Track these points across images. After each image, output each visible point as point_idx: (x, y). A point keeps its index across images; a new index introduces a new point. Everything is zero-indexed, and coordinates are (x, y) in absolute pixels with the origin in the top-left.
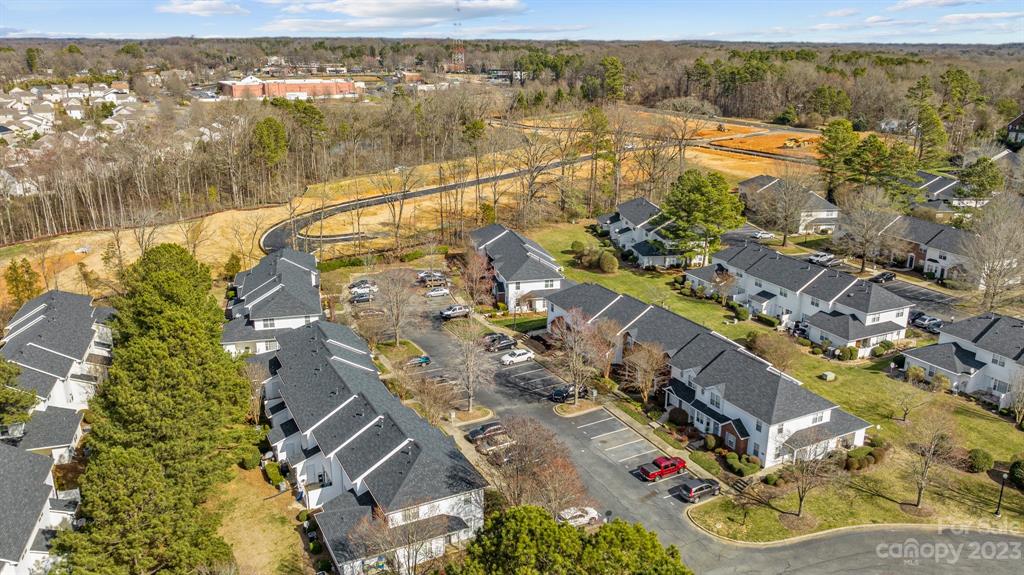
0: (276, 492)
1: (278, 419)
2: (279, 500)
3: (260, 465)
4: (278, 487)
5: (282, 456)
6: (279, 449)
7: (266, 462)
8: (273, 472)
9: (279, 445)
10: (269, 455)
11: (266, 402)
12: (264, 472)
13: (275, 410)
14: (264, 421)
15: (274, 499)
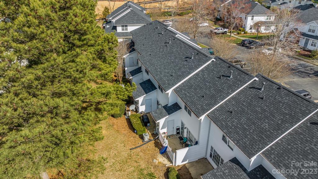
0: (140, 142)
1: (136, 80)
2: (144, 151)
3: (125, 114)
4: (142, 137)
5: (142, 109)
6: (140, 103)
7: (130, 113)
8: (136, 123)
9: (140, 100)
10: (132, 107)
11: (126, 69)
12: (129, 121)
13: (133, 73)
14: (126, 81)
15: (139, 150)
